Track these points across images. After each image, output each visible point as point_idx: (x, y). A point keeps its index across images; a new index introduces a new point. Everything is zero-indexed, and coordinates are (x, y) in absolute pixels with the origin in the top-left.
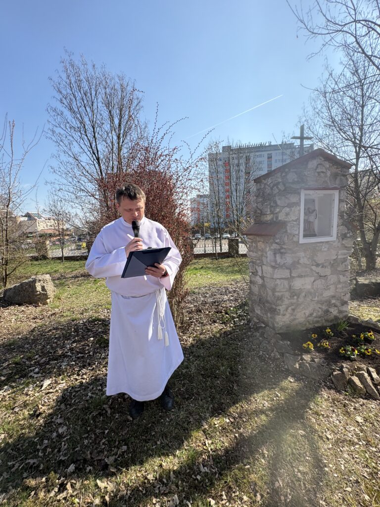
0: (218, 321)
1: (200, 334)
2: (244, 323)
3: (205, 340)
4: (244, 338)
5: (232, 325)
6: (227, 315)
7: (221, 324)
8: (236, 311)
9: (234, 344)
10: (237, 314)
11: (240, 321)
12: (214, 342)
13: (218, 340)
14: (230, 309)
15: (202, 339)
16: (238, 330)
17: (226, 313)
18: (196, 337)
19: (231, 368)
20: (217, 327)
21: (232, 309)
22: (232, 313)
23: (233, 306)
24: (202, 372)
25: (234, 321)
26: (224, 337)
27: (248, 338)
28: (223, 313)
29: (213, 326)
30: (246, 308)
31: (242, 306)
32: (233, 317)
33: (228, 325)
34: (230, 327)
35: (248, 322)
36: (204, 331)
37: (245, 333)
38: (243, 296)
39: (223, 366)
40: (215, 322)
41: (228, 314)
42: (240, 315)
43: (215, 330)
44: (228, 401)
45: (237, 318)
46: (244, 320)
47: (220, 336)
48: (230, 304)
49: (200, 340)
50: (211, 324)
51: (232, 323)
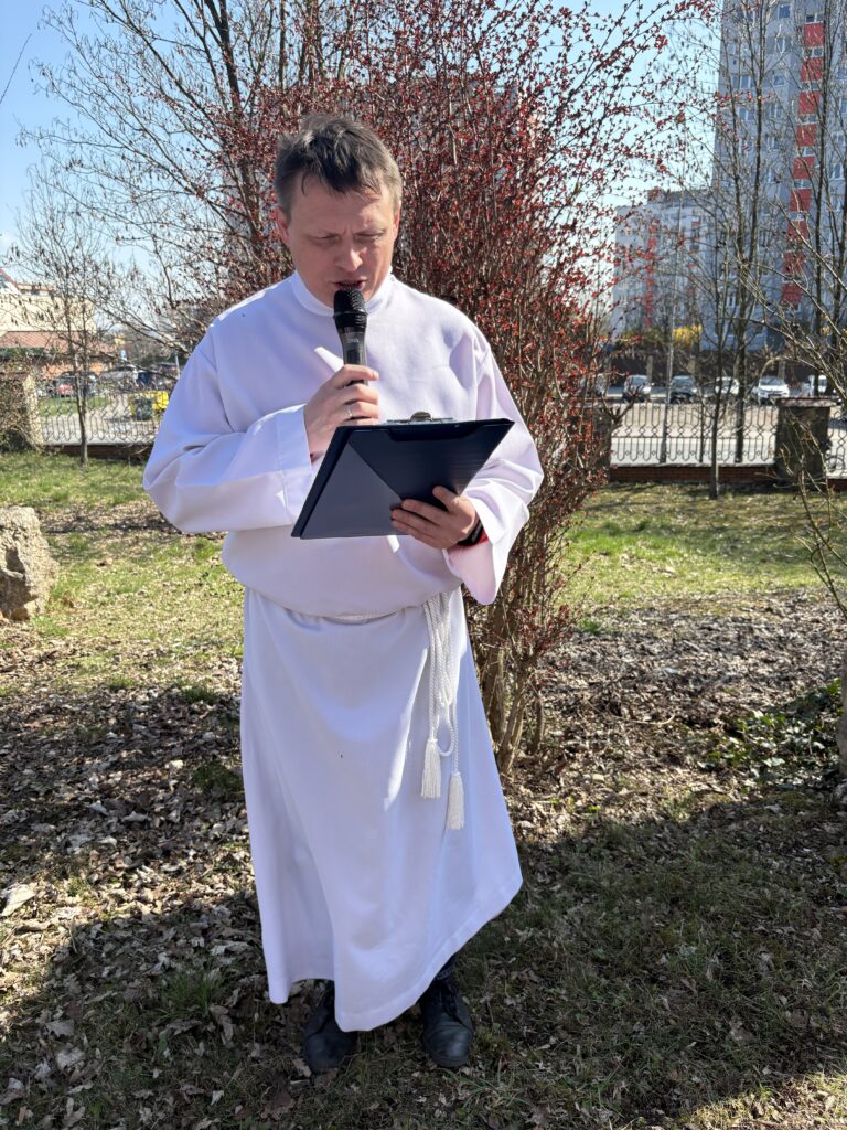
0: (689, 758)
1: (607, 803)
2: (806, 782)
3: (626, 829)
4: (797, 845)
5: (749, 783)
6: (732, 740)
7: (702, 771)
8: (779, 726)
9: (750, 861)
10: (779, 737)
11: (792, 769)
12: (664, 840)
13: (679, 835)
14: (750, 714)
15: (610, 822)
16: (775, 808)
17: (732, 731)
18: (585, 809)
19: (726, 956)
20: (683, 784)
21: (758, 714)
22: (759, 733)
23: (768, 702)
24: (599, 952)
25: (763, 769)
26: (710, 828)
27: (820, 849)
28: (715, 730)
29: (665, 777)
30: (827, 718)
31: (808, 707)
32: (761, 749)
33: (735, 782)
34: (742, 789)
35: (826, 777)
36: (624, 792)
37: (807, 825)
38: (821, 666)
39: (690, 939)
40: (674, 760)
41: (740, 737)
42: (792, 747)
43: (671, 793)
44: (695, 1079)
45: (779, 755)
46: (810, 767)
47: (694, 820)
48: (755, 696)
49: (603, 824)
50: (655, 768)
51: (751, 776)
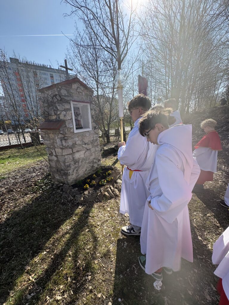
0: (29, 193)
1: (14, 208)
2: (49, 187)
3: (20, 210)
4: (50, 197)
5: (41, 192)
6: (36, 186)
7: (32, 194)
8: (43, 181)
9: (44, 203)
10: (43, 183)
11: (46, 187)
12: (28, 208)
13: (31, 206)
14: (38, 181)
15: (16, 211)
16: (46, 193)
18: (10, 211)
19: (44, 220)
20: (28, 198)
22: (40, 184)
23: (41, 178)
24: (20, 234)
26: (36, 202)
27: (54, 196)
28: (33, 186)
29: (26, 198)
30: (50, 177)
31: (46, 177)
32: (41, 186)
33: (38, 193)
35: (52, 185)
36: (18, 204)
37: (51, 193)
38: (47, 170)
39: (37, 221)
40: (26, 194)
42: (46, 183)
43: (27, 200)
45: (44, 185)
46: (49, 185)
47: (33, 202)
48: (38, 178)
49: (15, 212)
50: (23, 197)
51: (41, 190)
